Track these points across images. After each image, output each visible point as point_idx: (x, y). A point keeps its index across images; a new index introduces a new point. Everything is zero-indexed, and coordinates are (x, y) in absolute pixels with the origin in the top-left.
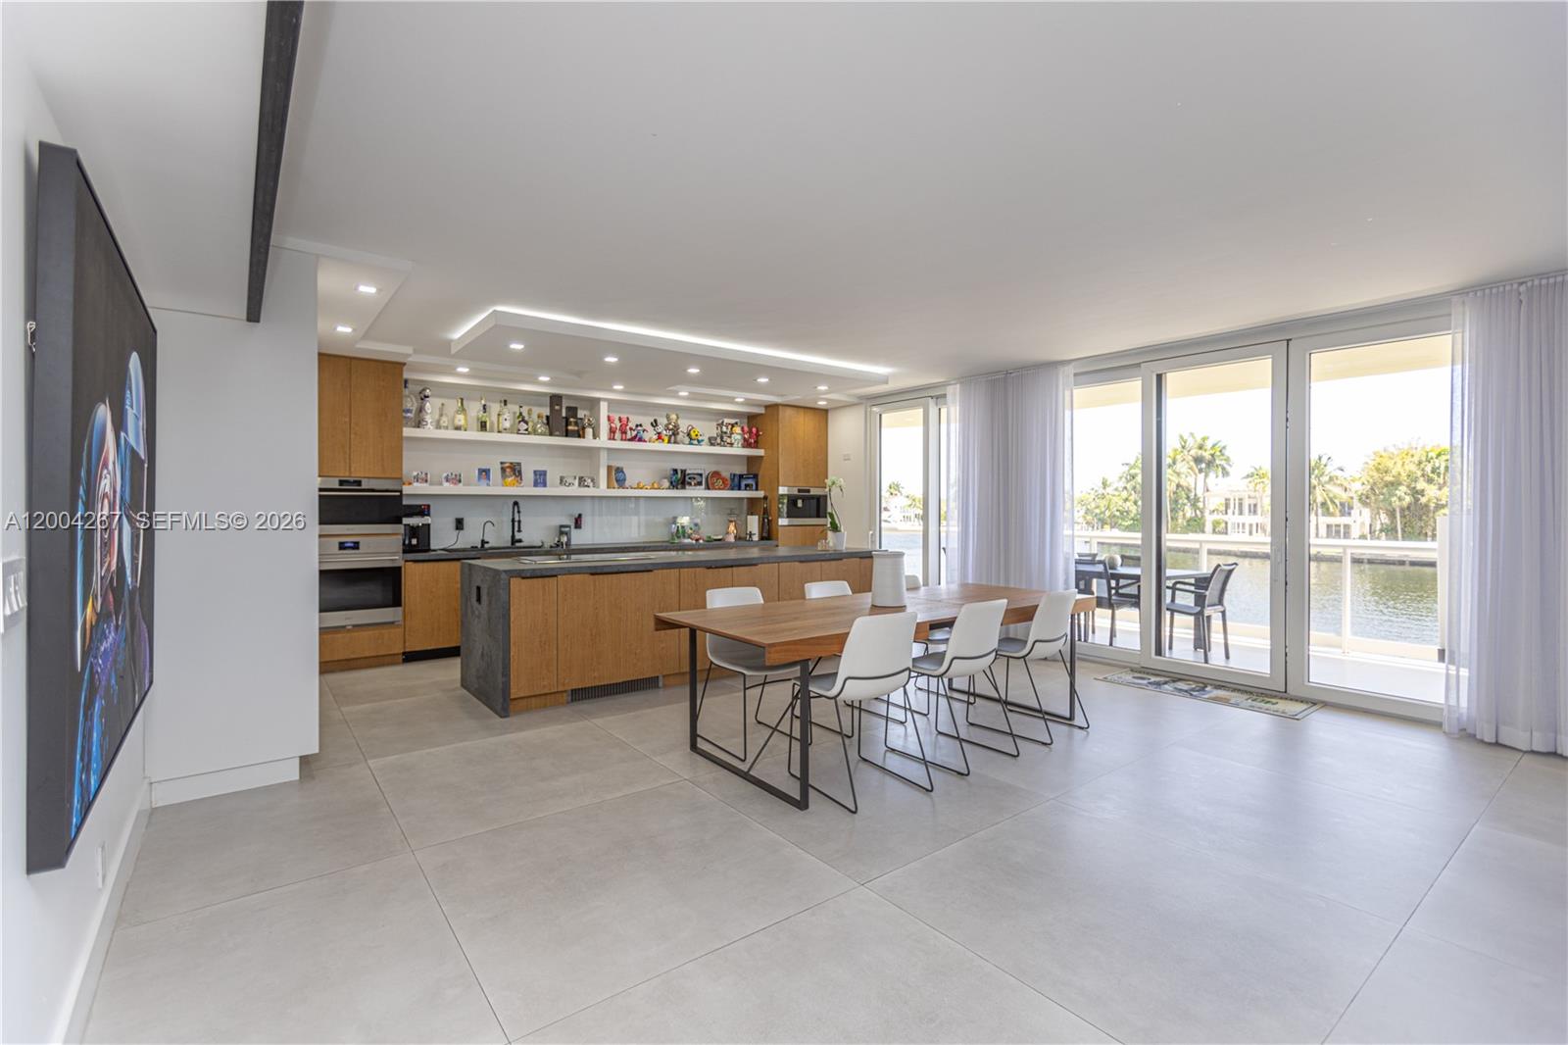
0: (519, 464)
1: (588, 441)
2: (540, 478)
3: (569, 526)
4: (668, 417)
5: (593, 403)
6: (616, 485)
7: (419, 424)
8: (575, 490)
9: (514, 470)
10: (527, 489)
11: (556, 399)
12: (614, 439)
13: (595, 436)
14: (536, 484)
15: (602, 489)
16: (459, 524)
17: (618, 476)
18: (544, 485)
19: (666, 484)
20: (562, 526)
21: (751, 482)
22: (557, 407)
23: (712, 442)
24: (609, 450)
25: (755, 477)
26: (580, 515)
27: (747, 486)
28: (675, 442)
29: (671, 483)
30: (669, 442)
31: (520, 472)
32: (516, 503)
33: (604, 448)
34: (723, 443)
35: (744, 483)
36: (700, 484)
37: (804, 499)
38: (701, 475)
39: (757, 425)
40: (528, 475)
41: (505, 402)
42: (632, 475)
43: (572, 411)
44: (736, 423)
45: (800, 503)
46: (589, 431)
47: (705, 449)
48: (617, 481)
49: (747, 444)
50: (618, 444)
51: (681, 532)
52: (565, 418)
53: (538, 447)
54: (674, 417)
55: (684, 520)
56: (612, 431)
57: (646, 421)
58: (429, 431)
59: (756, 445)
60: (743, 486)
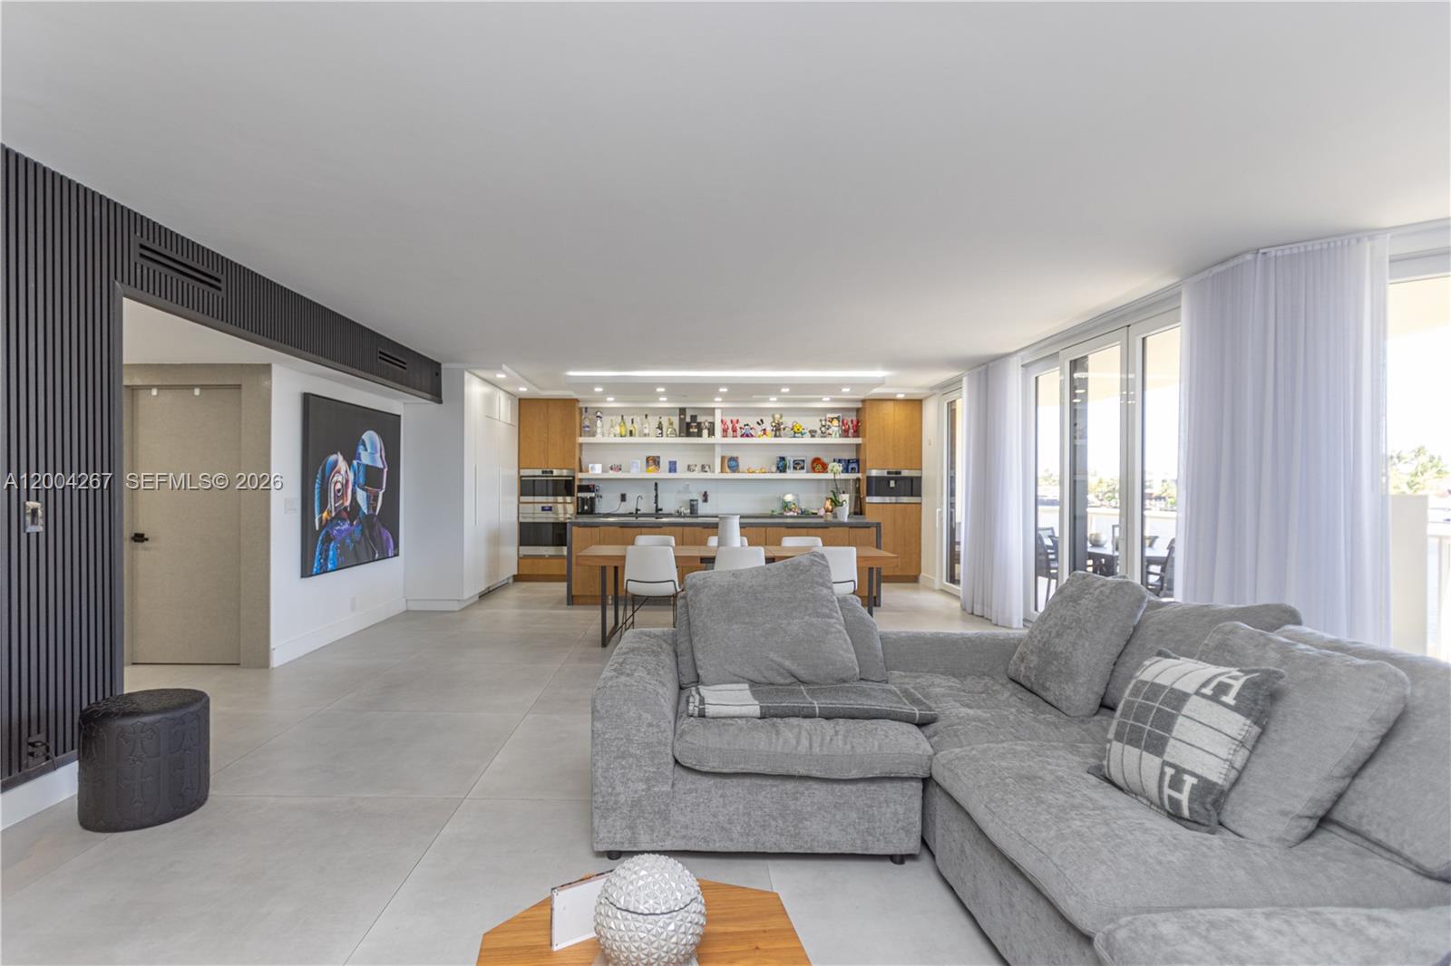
0: (659, 457)
1: (705, 439)
2: (673, 467)
3: (697, 500)
4: (773, 416)
5: (711, 411)
6: (728, 470)
7: (594, 434)
8: (697, 474)
9: (654, 461)
10: (663, 473)
11: (682, 411)
12: (726, 436)
13: (712, 433)
14: (670, 471)
15: (717, 474)
16: (623, 498)
17: (732, 464)
18: (675, 471)
19: (774, 469)
20: (692, 500)
21: (854, 465)
22: (682, 417)
23: (813, 433)
24: (722, 445)
25: (857, 461)
26: (706, 493)
27: (852, 469)
28: (780, 436)
29: (778, 468)
30: (776, 436)
31: (659, 463)
32: (656, 484)
33: (718, 444)
34: (824, 435)
35: (851, 466)
36: (803, 468)
37: (896, 480)
38: (804, 461)
39: (856, 419)
40: (664, 464)
41: (646, 416)
42: (743, 464)
43: (694, 418)
44: (838, 418)
45: (892, 484)
46: (705, 432)
47: (807, 440)
48: (729, 467)
49: (845, 433)
50: (730, 440)
51: (786, 506)
52: (690, 426)
53: (671, 445)
54: (777, 416)
55: (789, 498)
56: (725, 431)
57: (752, 421)
58: (599, 439)
59: (857, 434)
60: (850, 469)
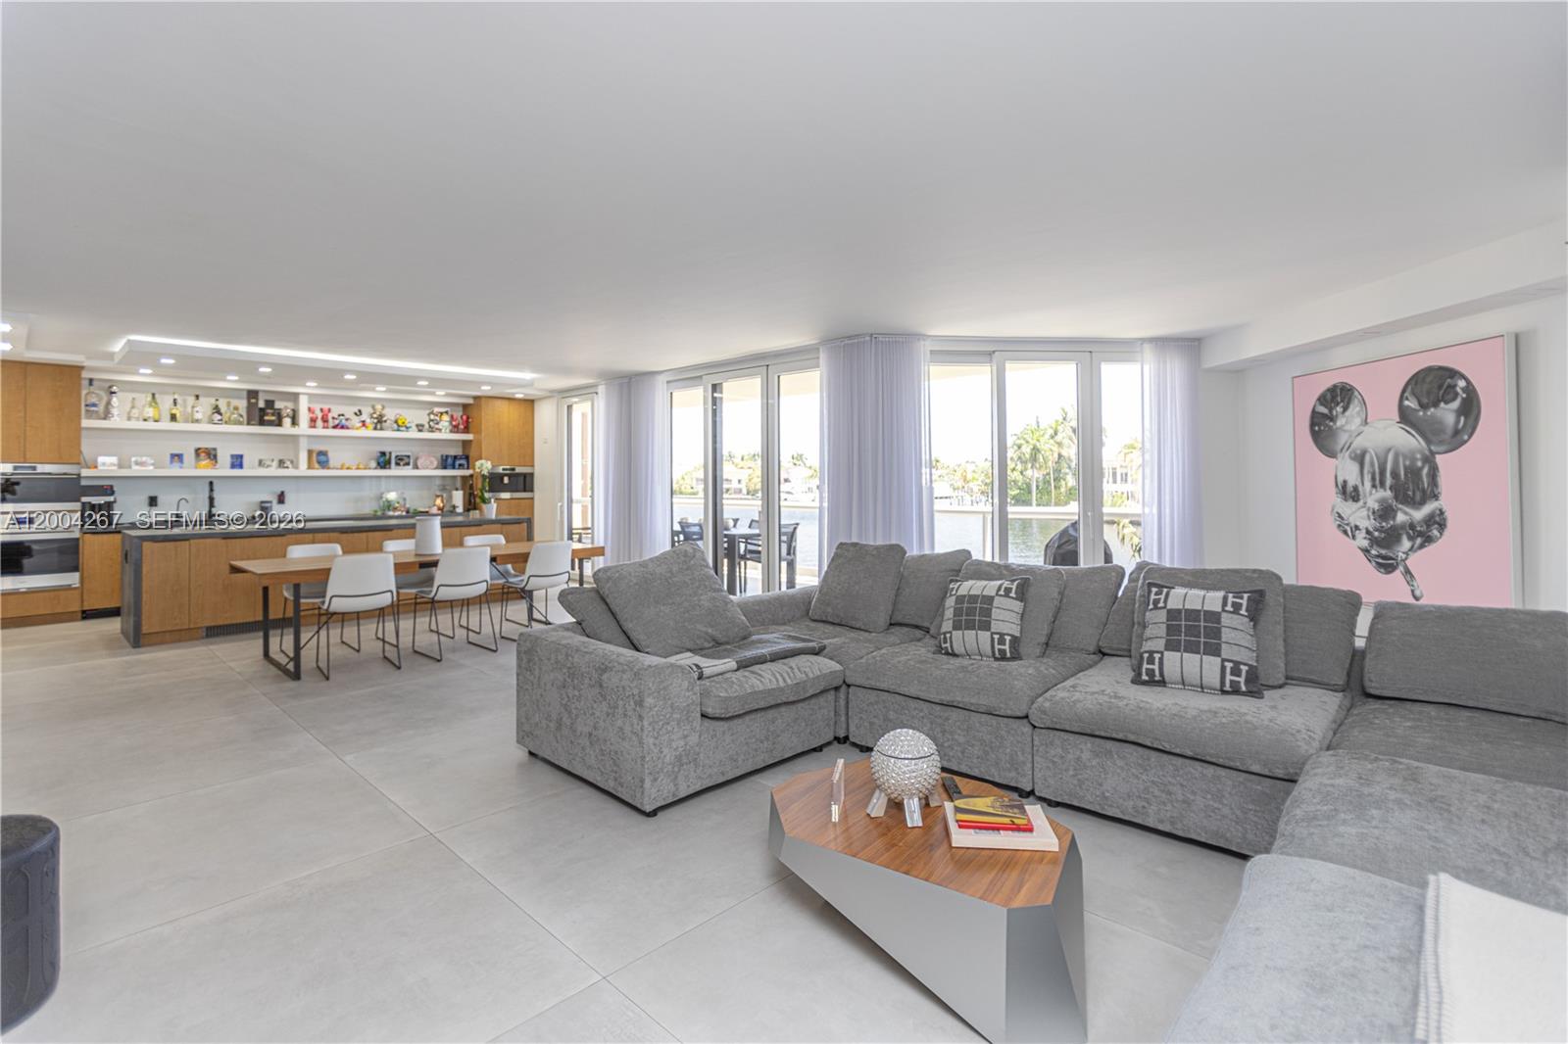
0: (215, 449)
1: (287, 427)
2: (237, 462)
3: (270, 502)
4: (373, 407)
5: (295, 397)
6: (317, 466)
7: (107, 415)
8: (274, 471)
9: (211, 455)
10: (223, 469)
11: (252, 394)
12: (314, 427)
13: (294, 422)
14: (233, 466)
15: (303, 469)
16: (153, 501)
17: (320, 458)
18: (241, 466)
19: (373, 464)
20: (262, 502)
21: (463, 462)
22: (253, 401)
23: (420, 428)
24: (309, 436)
25: (467, 458)
26: (283, 493)
27: (460, 465)
28: (381, 429)
29: (379, 464)
30: (375, 429)
31: (215, 456)
32: (211, 483)
33: (303, 436)
34: (431, 430)
35: (458, 463)
36: (408, 464)
37: (510, 476)
38: (409, 457)
39: (468, 414)
40: (224, 457)
41: (197, 397)
42: (334, 458)
43: (270, 404)
44: (447, 412)
46: (287, 421)
47: (414, 434)
48: (319, 462)
49: (455, 429)
50: (320, 431)
51: (389, 505)
52: (263, 412)
53: (236, 436)
54: (379, 407)
55: (392, 496)
56: (313, 421)
57: (349, 411)
58: (117, 421)
59: (466, 430)
60: (457, 466)
